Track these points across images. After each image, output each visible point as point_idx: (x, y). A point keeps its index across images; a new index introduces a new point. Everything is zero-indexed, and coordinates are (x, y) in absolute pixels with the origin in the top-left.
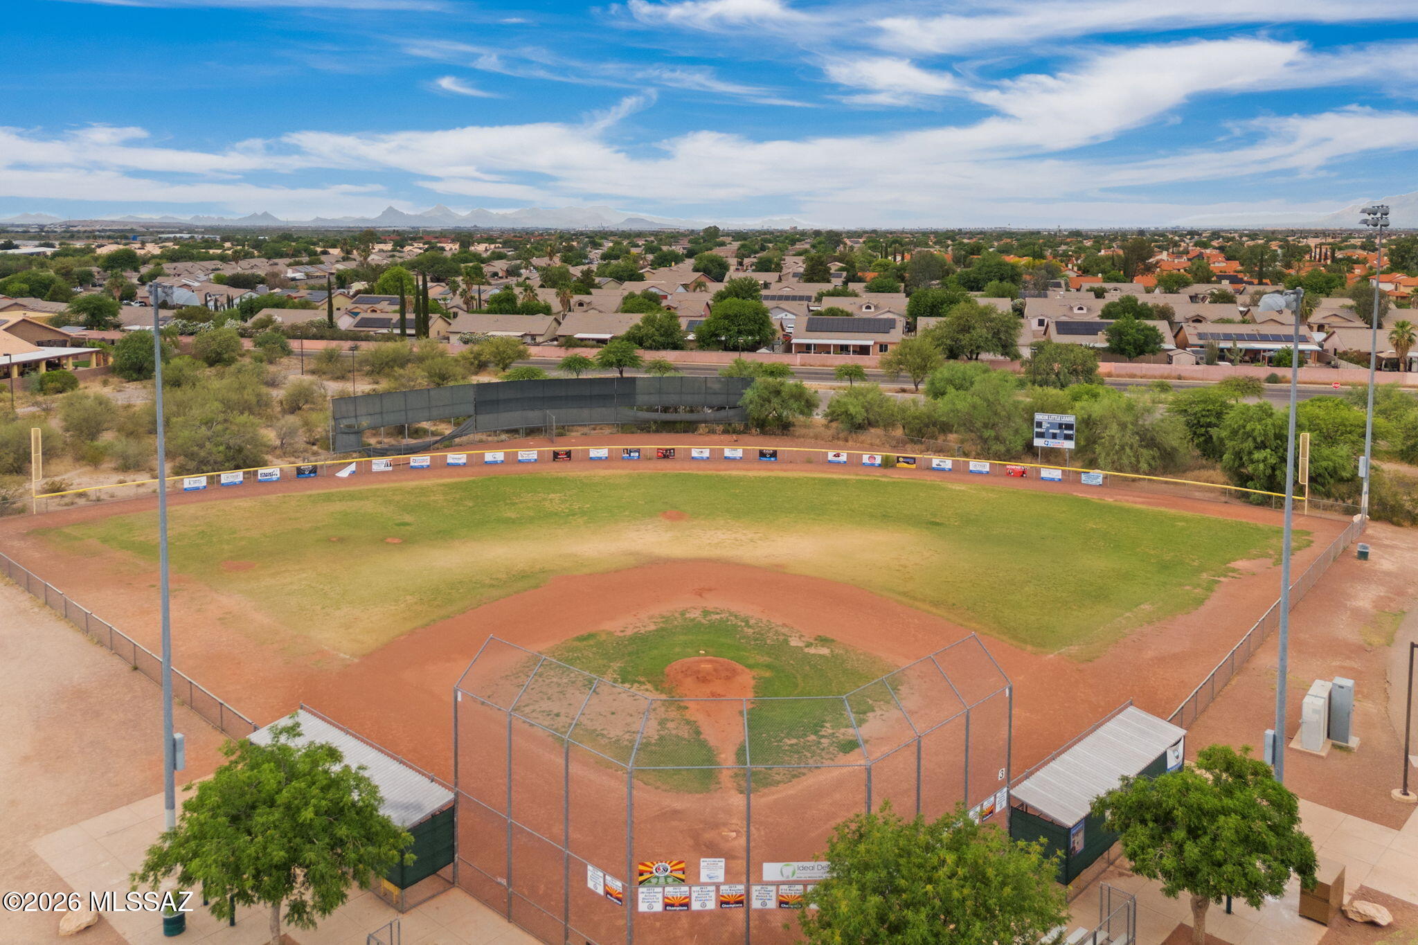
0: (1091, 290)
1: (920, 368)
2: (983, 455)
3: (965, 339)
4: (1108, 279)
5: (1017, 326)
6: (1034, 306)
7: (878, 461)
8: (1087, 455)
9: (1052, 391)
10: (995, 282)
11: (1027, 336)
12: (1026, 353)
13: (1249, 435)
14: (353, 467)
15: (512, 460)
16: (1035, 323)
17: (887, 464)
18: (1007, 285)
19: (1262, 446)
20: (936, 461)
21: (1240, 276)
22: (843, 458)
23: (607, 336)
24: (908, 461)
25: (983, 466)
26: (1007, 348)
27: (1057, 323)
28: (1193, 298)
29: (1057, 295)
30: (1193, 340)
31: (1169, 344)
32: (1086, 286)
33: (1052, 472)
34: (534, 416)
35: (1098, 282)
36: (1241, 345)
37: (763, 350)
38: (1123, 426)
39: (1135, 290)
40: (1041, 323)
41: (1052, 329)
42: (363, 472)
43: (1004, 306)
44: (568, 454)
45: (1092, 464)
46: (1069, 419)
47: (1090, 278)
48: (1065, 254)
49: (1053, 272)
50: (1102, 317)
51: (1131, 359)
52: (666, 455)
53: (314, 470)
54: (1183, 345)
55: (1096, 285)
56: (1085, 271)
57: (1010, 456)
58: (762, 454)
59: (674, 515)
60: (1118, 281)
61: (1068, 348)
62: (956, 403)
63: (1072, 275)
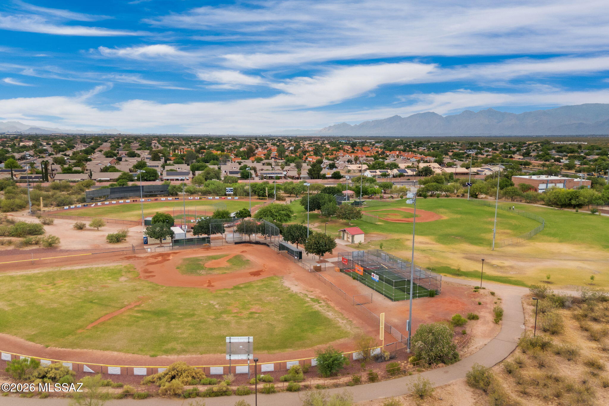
0: (238, 162)
1: (200, 183)
2: (218, 196)
3: (209, 176)
4: (243, 159)
5: (220, 172)
6: (223, 168)
7: (199, 198)
8: (235, 195)
9: (229, 184)
10: (212, 161)
11: (223, 175)
12: (223, 179)
13: (259, 189)
14: (94, 204)
15: (125, 202)
16: (224, 172)
17: (200, 199)
18: (215, 161)
19: (261, 190)
20: (209, 197)
21: (277, 157)
22: (192, 198)
23: (109, 179)
24: (204, 198)
25: (218, 197)
26: (218, 178)
27: (229, 172)
28: (263, 164)
29: (229, 164)
30: (259, 175)
31: (254, 175)
32: (236, 161)
33: (229, 198)
34: (122, 195)
35: (239, 159)
36: (268, 175)
37: (157, 181)
38: (241, 189)
39: (249, 163)
40: (225, 172)
41: (228, 173)
42: (96, 205)
43: (216, 167)
44: (136, 200)
45: (236, 196)
46: (232, 188)
47: (238, 158)
48: (230, 149)
49: (227, 157)
50: (240, 170)
51: (246, 179)
52: (156, 200)
53: (87, 205)
54: (257, 176)
55: (239, 161)
56: (236, 156)
57: (222, 196)
58: (176, 199)
59: (167, 207)
60: (245, 159)
61: (232, 177)
62: (211, 187)
63: (233, 157)
